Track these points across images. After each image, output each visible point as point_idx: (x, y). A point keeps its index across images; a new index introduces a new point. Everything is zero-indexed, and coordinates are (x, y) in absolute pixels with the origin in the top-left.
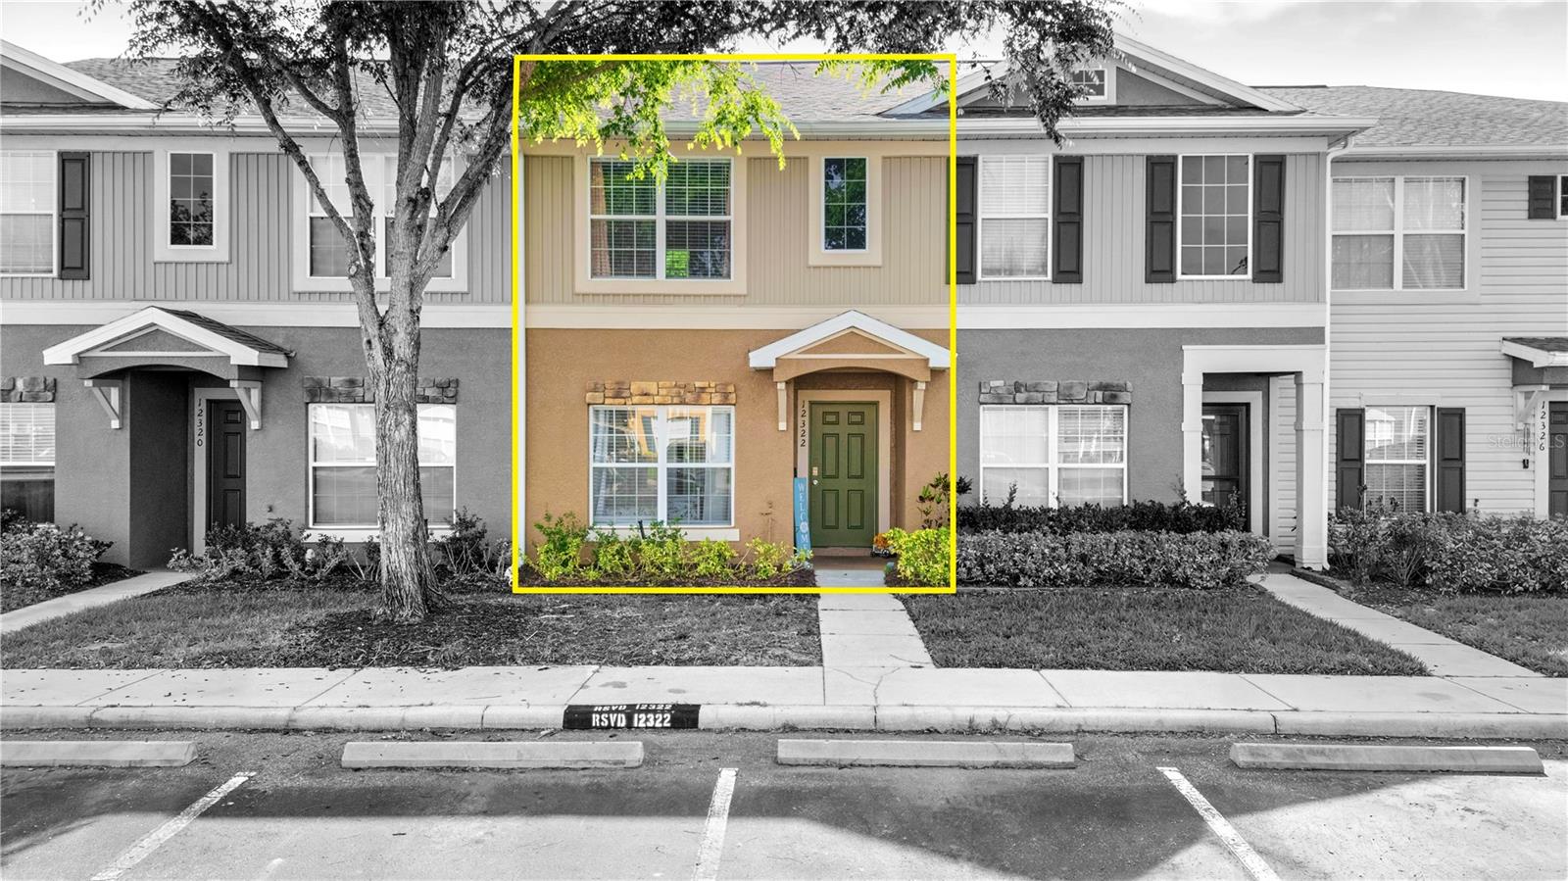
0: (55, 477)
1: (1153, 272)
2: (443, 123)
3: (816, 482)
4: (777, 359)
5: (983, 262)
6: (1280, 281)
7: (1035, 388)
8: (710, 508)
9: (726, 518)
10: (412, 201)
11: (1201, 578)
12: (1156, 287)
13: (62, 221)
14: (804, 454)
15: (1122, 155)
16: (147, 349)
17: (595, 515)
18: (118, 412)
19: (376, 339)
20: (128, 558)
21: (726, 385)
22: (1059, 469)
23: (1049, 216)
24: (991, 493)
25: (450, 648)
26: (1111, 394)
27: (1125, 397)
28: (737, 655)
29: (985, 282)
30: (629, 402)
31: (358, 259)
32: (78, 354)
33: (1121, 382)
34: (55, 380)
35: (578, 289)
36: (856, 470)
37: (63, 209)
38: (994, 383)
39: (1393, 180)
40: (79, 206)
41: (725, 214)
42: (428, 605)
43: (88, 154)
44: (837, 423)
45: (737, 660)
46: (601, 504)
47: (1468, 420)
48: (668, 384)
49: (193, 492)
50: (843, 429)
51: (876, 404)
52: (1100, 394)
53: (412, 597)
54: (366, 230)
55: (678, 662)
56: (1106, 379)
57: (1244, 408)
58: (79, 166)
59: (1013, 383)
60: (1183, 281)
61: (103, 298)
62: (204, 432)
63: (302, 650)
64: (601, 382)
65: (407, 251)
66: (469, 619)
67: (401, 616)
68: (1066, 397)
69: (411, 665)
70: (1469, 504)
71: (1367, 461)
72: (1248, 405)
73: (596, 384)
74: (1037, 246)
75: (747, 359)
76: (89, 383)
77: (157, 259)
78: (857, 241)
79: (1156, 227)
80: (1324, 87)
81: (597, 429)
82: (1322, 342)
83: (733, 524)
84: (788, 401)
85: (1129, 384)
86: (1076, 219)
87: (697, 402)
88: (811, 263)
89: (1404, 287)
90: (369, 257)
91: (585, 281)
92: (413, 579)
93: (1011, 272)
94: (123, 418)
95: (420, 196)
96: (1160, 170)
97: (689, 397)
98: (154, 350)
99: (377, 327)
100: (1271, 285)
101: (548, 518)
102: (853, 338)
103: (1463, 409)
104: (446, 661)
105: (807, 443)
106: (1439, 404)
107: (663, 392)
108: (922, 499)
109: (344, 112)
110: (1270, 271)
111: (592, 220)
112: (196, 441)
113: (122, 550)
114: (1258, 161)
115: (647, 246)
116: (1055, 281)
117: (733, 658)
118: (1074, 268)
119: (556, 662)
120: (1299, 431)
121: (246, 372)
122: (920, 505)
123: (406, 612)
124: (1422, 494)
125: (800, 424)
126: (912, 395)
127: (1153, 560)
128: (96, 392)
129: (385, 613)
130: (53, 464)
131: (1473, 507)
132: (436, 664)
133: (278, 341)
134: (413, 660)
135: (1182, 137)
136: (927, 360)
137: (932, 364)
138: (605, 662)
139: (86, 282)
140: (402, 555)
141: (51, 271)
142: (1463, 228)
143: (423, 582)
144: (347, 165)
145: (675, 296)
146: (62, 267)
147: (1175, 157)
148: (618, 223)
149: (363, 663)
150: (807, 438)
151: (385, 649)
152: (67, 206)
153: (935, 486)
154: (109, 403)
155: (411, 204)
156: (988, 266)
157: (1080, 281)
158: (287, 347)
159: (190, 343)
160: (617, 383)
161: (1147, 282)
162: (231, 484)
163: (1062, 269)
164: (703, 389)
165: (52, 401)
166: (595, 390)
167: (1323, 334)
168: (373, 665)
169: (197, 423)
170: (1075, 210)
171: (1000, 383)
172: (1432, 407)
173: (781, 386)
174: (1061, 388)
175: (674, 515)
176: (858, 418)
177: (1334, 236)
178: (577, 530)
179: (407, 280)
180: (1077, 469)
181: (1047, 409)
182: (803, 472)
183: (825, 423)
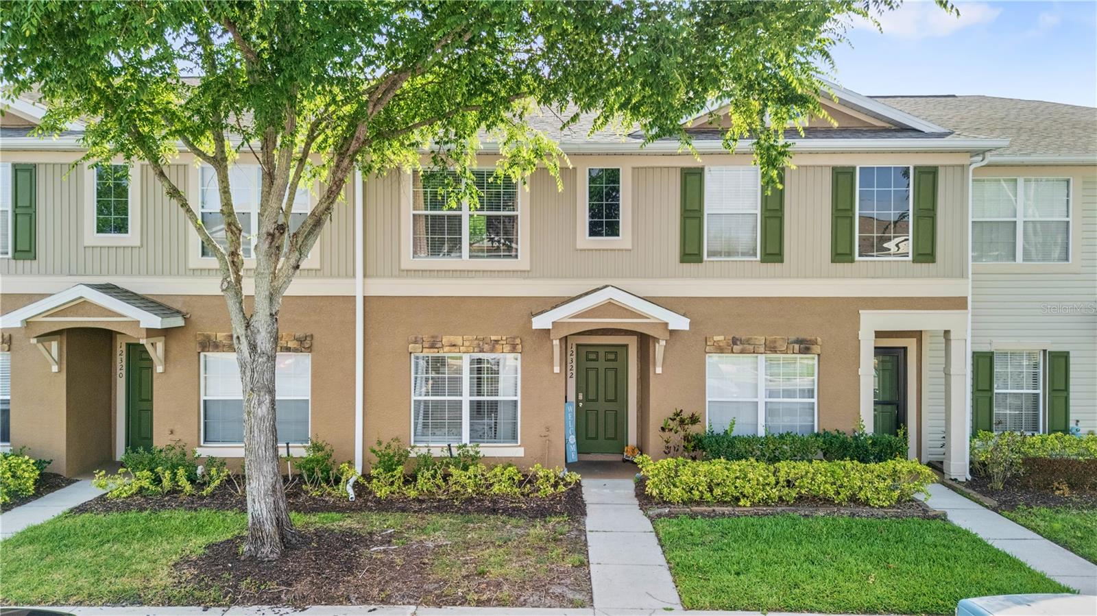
0: (10, 407)
1: (837, 254)
2: (297, 166)
3: (581, 404)
4: (553, 323)
5: (708, 246)
6: (933, 261)
7: (748, 342)
8: (502, 429)
9: (514, 438)
10: (271, 236)
11: (879, 500)
12: (839, 266)
13: (16, 216)
14: (572, 383)
15: (814, 166)
16: (77, 315)
17: (415, 435)
18: (56, 359)
19: (244, 337)
20: (65, 468)
21: (515, 338)
22: (766, 403)
23: (758, 212)
24: (713, 422)
25: (301, 587)
26: (805, 347)
27: (816, 349)
28: (526, 595)
29: (709, 261)
30: (441, 351)
31: (229, 276)
32: (26, 320)
33: (813, 338)
34: (10, 335)
35: (403, 267)
36: (611, 396)
37: (16, 207)
38: (716, 338)
39: (1016, 180)
40: (28, 204)
41: (514, 210)
42: (283, 542)
43: (35, 166)
44: (597, 360)
45: (525, 600)
46: (420, 427)
47: (1072, 360)
48: (470, 338)
49: (116, 413)
50: (601, 364)
51: (626, 346)
52: (797, 347)
53: (271, 537)
54: (236, 250)
55: (479, 603)
56: (802, 336)
57: (903, 350)
58: (28, 174)
59: (731, 338)
60: (859, 261)
61: (46, 274)
62: (124, 368)
63: (183, 590)
64: (420, 336)
65: (267, 271)
66: (315, 554)
67: (262, 553)
68: (772, 348)
69: (269, 603)
70: (1072, 424)
71: (996, 391)
72: (905, 349)
73: (416, 338)
74: (749, 234)
75: (531, 322)
76: (34, 341)
77: (86, 244)
78: (613, 230)
79: (839, 220)
80: (954, 96)
81: (417, 371)
82: (966, 308)
83: (519, 444)
84: (561, 351)
85: (819, 339)
86: (779, 214)
87: (492, 350)
88: (578, 247)
89: (1024, 260)
90: (238, 271)
91: (408, 260)
92: (272, 523)
93: (729, 254)
94: (61, 363)
95: (276, 232)
96: (842, 177)
97: (486, 347)
98: (83, 316)
99: (244, 328)
100: (927, 265)
101: (380, 443)
102: (610, 307)
103: (1068, 353)
104: (296, 600)
105: (574, 376)
106: (1050, 348)
107: (467, 343)
108: (663, 429)
109: (219, 159)
110: (926, 254)
111: (414, 215)
112: (118, 374)
113: (61, 465)
114: (917, 171)
115: (455, 233)
116: (763, 261)
117: (522, 599)
118: (777, 252)
119: (382, 601)
120: (947, 375)
121: (151, 332)
122: (662, 433)
123: (266, 549)
124: (1036, 416)
125: (569, 361)
126: (655, 346)
127: (841, 486)
128: (40, 346)
129: (250, 550)
130: (8, 397)
131: (1075, 426)
132: (288, 603)
133: (177, 306)
134: (270, 598)
135: (859, 152)
136: (667, 324)
137: (670, 328)
138: (421, 602)
139: (33, 261)
140: (263, 505)
141: (7, 253)
142: (1068, 216)
143: (280, 524)
144: (221, 199)
145: (476, 271)
146: (15, 250)
147: (854, 168)
148: (433, 217)
149: (231, 603)
150: (574, 372)
151: (248, 588)
152: (19, 204)
153: (673, 420)
154: (51, 355)
155: (270, 237)
156: (712, 249)
157: (782, 261)
158: (184, 310)
159: (110, 311)
160: (433, 337)
161: (833, 261)
162: (145, 405)
163: (768, 252)
164: (497, 341)
165: (9, 351)
166: (416, 342)
167: (966, 302)
168: (238, 604)
169: (118, 361)
170: (778, 208)
171: (721, 338)
172: (1045, 351)
173: (556, 342)
174: (768, 342)
175: (476, 436)
176: (612, 357)
177: (973, 222)
178: (401, 451)
179: (267, 293)
180: (779, 403)
181: (757, 357)
182: (572, 397)
183: (588, 360)
